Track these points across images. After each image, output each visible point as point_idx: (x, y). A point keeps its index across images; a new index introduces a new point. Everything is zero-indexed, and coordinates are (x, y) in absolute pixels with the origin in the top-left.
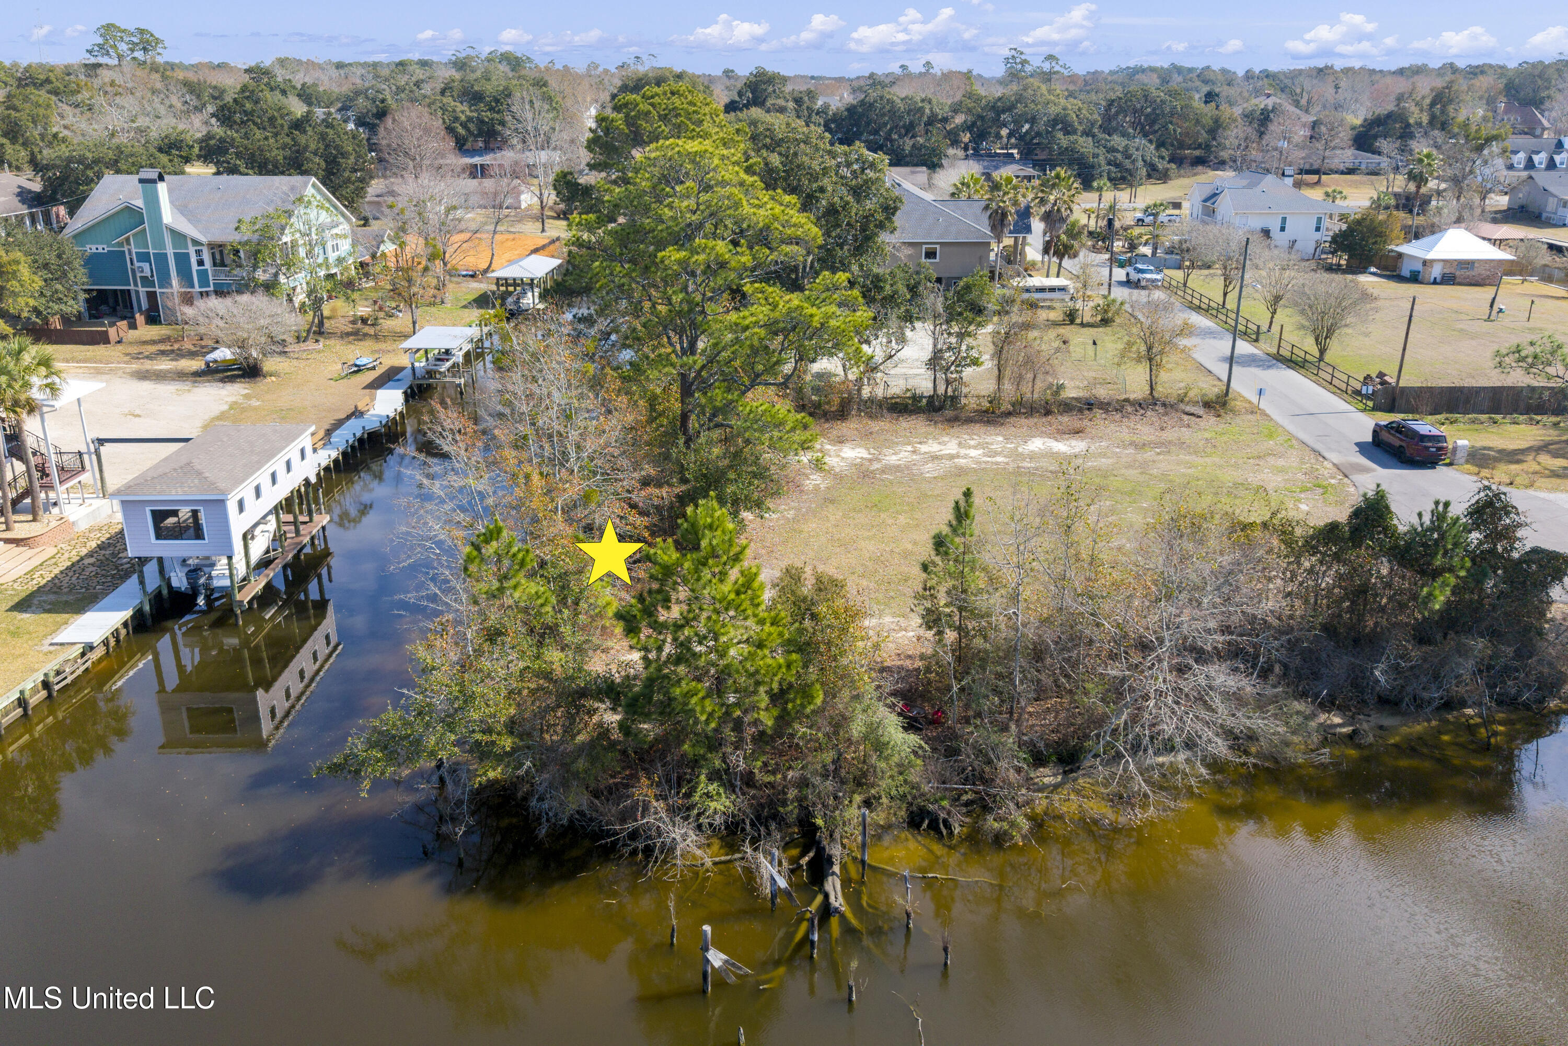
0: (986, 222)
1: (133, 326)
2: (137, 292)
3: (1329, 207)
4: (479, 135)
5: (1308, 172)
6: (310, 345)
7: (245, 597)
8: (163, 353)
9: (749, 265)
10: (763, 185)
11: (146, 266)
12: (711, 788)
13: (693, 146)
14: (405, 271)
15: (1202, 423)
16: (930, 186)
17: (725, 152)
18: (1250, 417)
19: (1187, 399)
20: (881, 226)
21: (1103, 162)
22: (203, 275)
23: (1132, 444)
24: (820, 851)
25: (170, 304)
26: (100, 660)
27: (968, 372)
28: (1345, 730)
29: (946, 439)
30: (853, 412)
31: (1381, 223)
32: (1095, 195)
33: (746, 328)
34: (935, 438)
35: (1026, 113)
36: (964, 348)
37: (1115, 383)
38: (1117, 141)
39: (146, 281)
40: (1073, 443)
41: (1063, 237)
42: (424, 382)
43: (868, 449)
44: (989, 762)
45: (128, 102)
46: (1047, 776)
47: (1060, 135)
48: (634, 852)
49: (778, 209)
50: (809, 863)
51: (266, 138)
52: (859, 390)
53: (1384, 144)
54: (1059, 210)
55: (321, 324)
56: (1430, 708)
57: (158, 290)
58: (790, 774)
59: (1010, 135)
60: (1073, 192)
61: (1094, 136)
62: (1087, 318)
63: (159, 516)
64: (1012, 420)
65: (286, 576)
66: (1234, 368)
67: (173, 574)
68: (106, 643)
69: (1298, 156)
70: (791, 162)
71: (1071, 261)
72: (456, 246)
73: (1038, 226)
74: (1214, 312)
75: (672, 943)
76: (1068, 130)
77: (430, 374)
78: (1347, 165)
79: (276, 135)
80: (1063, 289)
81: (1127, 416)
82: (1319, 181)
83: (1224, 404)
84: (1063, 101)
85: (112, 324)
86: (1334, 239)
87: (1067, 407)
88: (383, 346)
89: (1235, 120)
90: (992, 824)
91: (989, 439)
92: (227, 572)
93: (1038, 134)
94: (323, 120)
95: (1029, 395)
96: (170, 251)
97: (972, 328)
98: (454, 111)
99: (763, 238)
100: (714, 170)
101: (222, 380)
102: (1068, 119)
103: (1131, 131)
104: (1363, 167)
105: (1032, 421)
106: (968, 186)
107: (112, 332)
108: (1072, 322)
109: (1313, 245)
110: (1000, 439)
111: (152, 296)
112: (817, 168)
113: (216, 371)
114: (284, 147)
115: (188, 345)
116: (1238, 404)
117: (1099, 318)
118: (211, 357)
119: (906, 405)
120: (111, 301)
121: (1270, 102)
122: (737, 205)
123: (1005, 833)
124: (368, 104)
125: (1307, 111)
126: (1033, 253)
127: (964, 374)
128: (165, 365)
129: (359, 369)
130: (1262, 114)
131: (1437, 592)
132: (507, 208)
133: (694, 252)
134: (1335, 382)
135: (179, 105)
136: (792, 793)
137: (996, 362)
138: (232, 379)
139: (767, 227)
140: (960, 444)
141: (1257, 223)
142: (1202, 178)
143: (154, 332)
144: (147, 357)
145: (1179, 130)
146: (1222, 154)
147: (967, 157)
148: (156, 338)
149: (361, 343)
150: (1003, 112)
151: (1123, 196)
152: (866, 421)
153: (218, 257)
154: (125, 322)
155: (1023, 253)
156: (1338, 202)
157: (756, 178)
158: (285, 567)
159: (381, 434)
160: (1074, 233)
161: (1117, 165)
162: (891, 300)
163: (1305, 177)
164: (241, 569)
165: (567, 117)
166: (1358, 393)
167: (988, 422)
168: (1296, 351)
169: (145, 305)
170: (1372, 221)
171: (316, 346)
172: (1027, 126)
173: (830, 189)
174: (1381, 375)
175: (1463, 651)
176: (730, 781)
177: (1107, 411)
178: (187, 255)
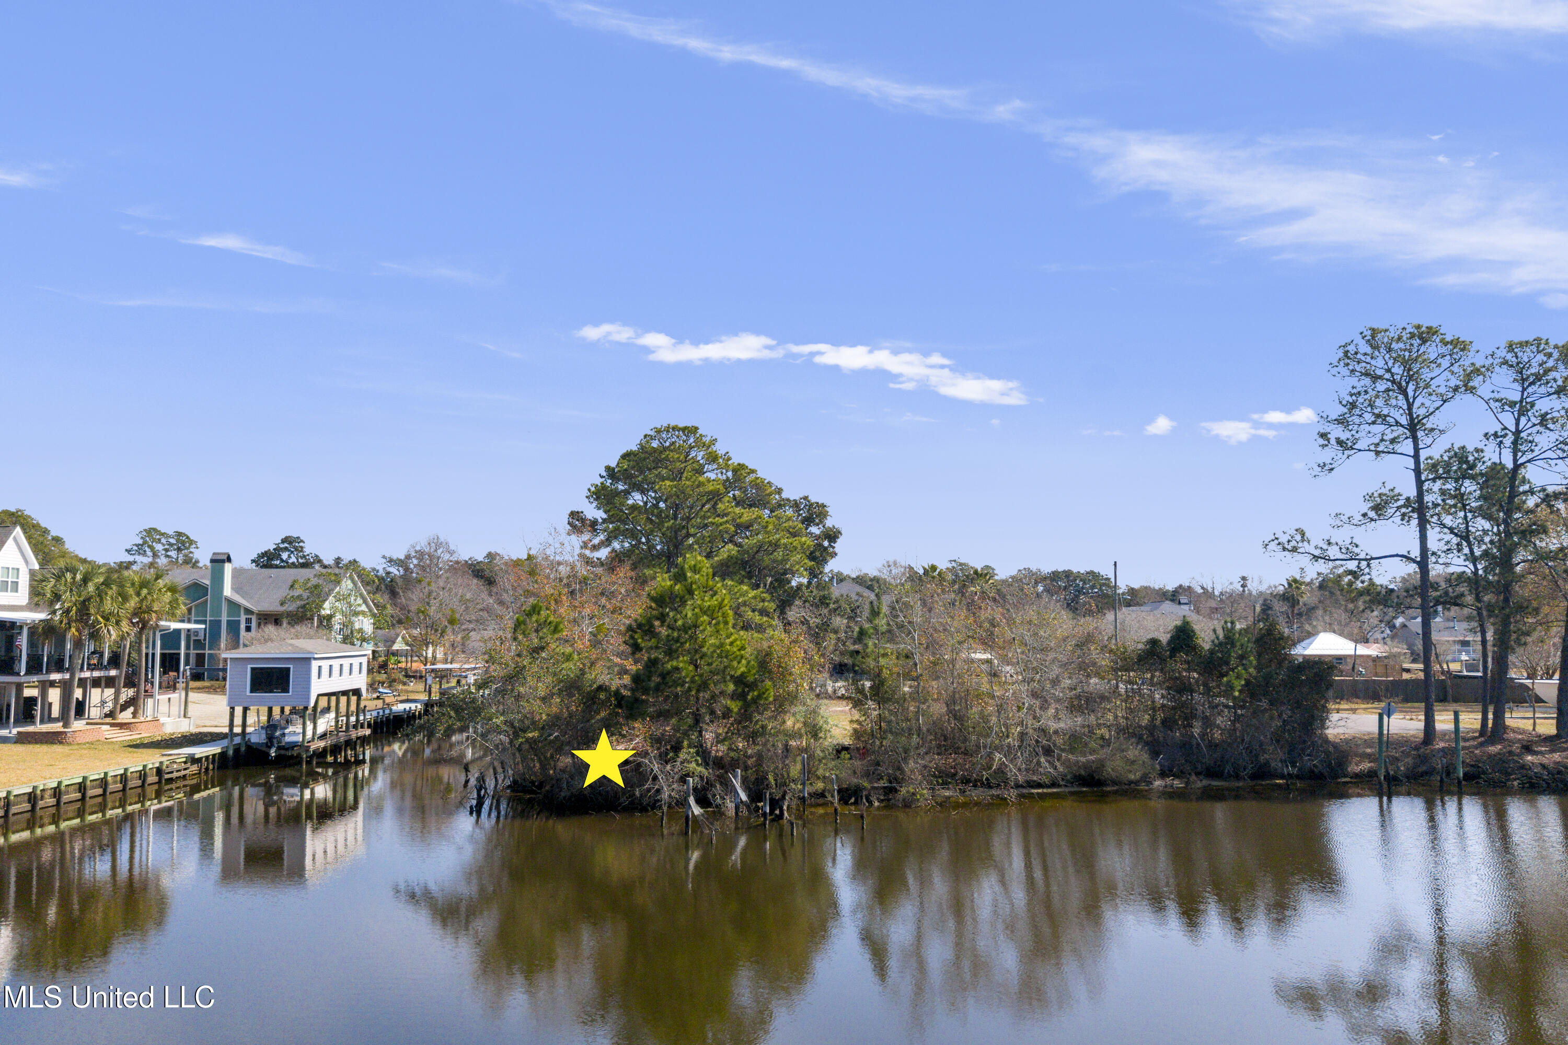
2: (188, 655)
7: (313, 747)
12: (691, 752)
39: (199, 644)
57: (207, 652)
68: (201, 762)
92: (299, 730)
96: (224, 619)
129: (382, 696)
131: (1234, 680)
153: (263, 618)
159: (404, 718)
178: (239, 621)
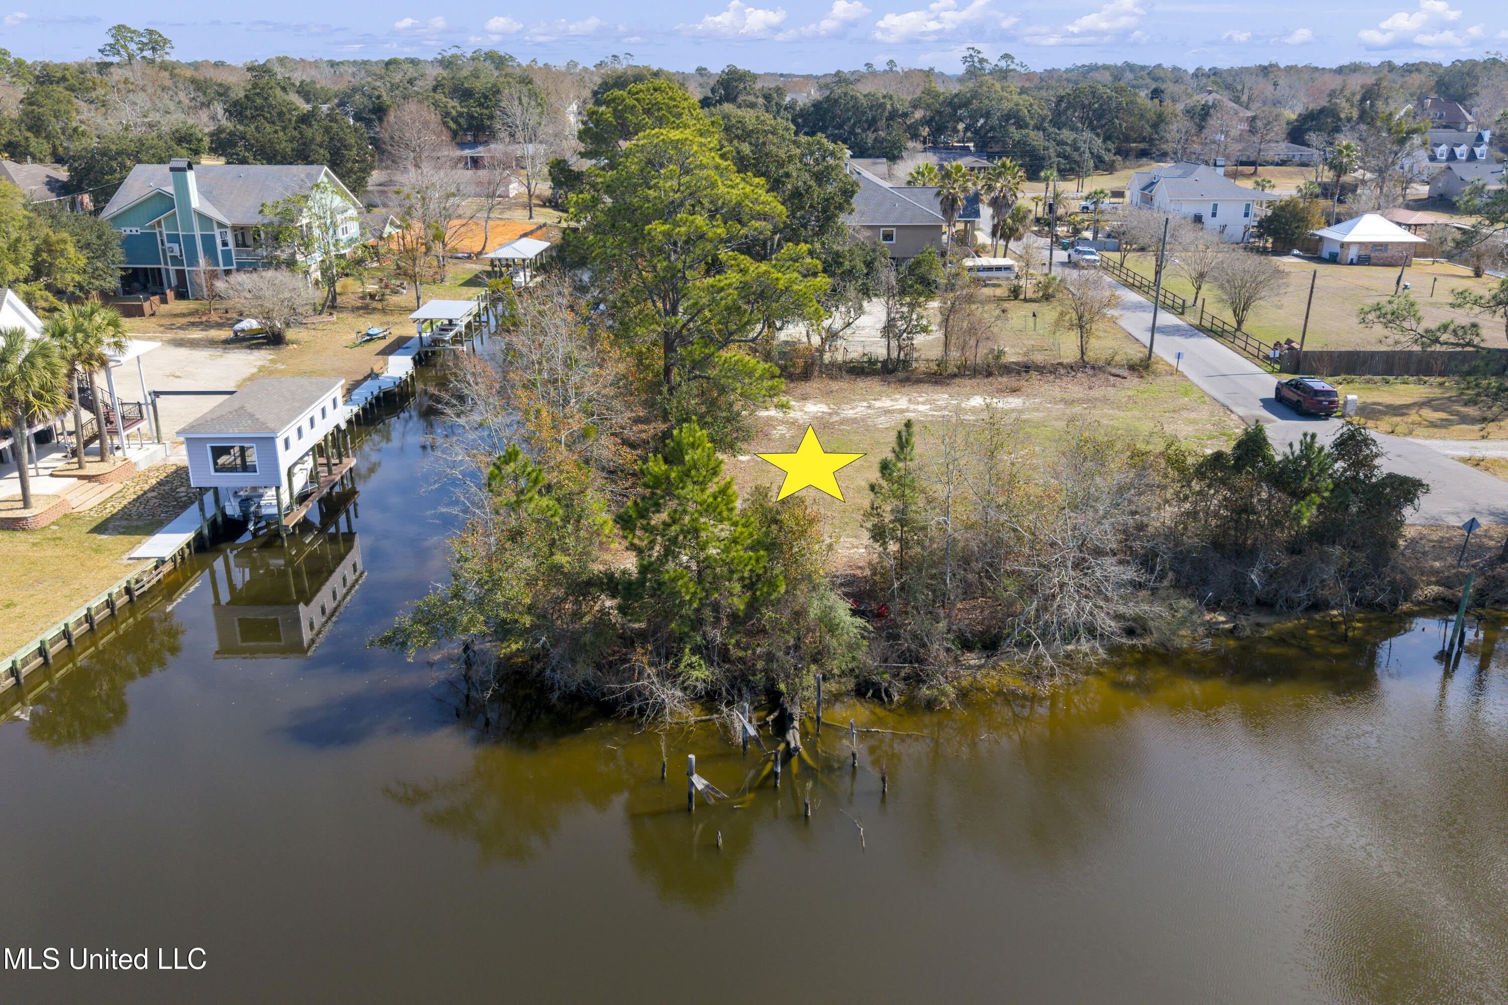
0: (939, 207)
1: (164, 301)
2: (167, 271)
3: (1259, 195)
4: (469, 129)
5: (1242, 164)
6: (325, 317)
7: (290, 522)
8: (193, 324)
9: (724, 236)
10: (735, 169)
11: (176, 247)
12: (694, 659)
13: (675, 135)
14: (409, 253)
15: (1126, 383)
16: (890, 176)
17: (703, 140)
18: (1169, 378)
19: (1114, 363)
20: (840, 208)
21: (1053, 155)
22: (227, 255)
23: (1063, 400)
24: (783, 711)
25: (198, 281)
26: (169, 573)
27: (919, 339)
28: (1227, 626)
29: (898, 396)
30: (816, 373)
31: (1303, 209)
32: (1042, 185)
33: (722, 289)
34: (888, 396)
35: (980, 109)
36: (914, 316)
37: (1051, 350)
38: (1067, 135)
39: (176, 260)
40: (1010, 399)
41: (1009, 221)
42: (430, 350)
43: (828, 405)
44: (924, 645)
45: (141, 99)
46: (972, 659)
47: (1012, 129)
48: (630, 713)
49: (748, 189)
50: (773, 721)
51: (276, 132)
52: (821, 356)
53: (1312, 137)
54: (1004, 196)
55: (334, 299)
56: (1300, 609)
57: (186, 269)
58: (759, 650)
59: (966, 129)
60: (1017, 180)
61: (1044, 130)
62: (1030, 295)
63: (218, 452)
64: (957, 380)
65: (320, 508)
66: (1156, 336)
67: (227, 504)
68: (173, 559)
69: (1235, 149)
70: (760, 151)
71: (1016, 243)
72: (455, 229)
73: (986, 212)
74: (1146, 289)
75: (663, 777)
76: (1021, 124)
77: (435, 342)
78: (1282, 157)
79: (284, 129)
80: (1008, 268)
81: (1060, 377)
82: (1255, 172)
83: (1147, 367)
84: (1015, 97)
85: (146, 299)
86: (1260, 224)
87: (1007, 370)
88: (390, 319)
89: (1176, 116)
90: (925, 691)
91: (936, 397)
92: (275, 502)
93: (992, 128)
94: (328, 115)
95: (972, 358)
96: (198, 233)
97: (922, 299)
98: (446, 107)
99: (735, 214)
100: (693, 155)
101: (250, 347)
102: (1020, 114)
103: (1080, 125)
104: (1297, 159)
105: (974, 381)
106: (923, 175)
107: (146, 305)
108: (1016, 298)
109: (1242, 230)
110: (946, 396)
111: (181, 274)
112: (783, 156)
113: (244, 339)
114: (292, 140)
115: (214, 317)
116: (1160, 367)
117: (1041, 294)
118: (238, 327)
119: (863, 369)
120: (142, 279)
121: (1210, 99)
122: (713, 185)
123: (936, 700)
124: (366, 101)
125: (1247, 108)
126: (983, 237)
127: (914, 342)
128: (196, 334)
129: (371, 339)
130: (1203, 109)
131: (1304, 510)
132: (499, 196)
133: (676, 224)
134: (1249, 348)
135: (186, 101)
136: (760, 665)
137: (943, 331)
138: (258, 346)
139: (739, 204)
140: (910, 401)
141: (1191, 209)
142: (1145, 169)
143: (183, 306)
144: (179, 328)
145: (1124, 125)
146: (1164, 146)
147: (925, 150)
148: (186, 311)
149: (371, 316)
150: (960, 107)
151: (1068, 188)
152: (826, 381)
153: (240, 238)
154: (157, 297)
155: (975, 238)
156: (1267, 191)
157: (729, 162)
158: (320, 501)
159: (395, 394)
160: (1020, 216)
161: (1066, 157)
162: (849, 274)
163: (1240, 168)
164: (286, 499)
165: (552, 113)
166: (1267, 357)
167: (936, 383)
168: (1215, 321)
169: (174, 282)
170: (1295, 206)
171: (330, 318)
172: (982, 121)
173: (794, 174)
174: (1289, 342)
175: (1325, 559)
176: (709, 656)
177: (1042, 373)
178: (213, 236)
